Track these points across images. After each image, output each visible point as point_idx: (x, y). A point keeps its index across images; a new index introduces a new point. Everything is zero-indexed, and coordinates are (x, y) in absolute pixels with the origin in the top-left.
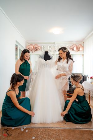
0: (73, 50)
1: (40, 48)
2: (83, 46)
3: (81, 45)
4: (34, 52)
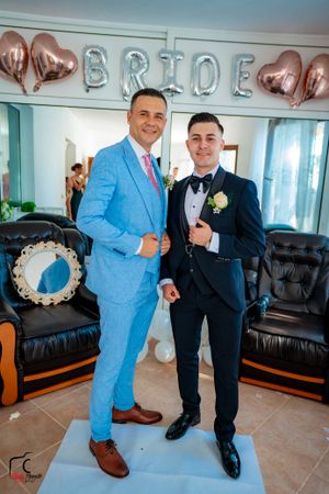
0: (276, 90)
1: (71, 65)
4: (36, 88)
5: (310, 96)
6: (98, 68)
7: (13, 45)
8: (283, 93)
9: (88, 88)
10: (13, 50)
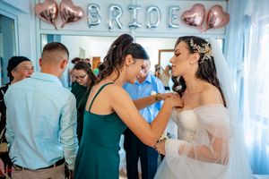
0: (191, 24)
1: (80, 14)
2: (225, 10)
3: (220, 7)
4: (62, 27)
5: (211, 26)
6: (95, 15)
7: (51, 4)
8: (195, 25)
9: (90, 26)
10: (51, 7)
